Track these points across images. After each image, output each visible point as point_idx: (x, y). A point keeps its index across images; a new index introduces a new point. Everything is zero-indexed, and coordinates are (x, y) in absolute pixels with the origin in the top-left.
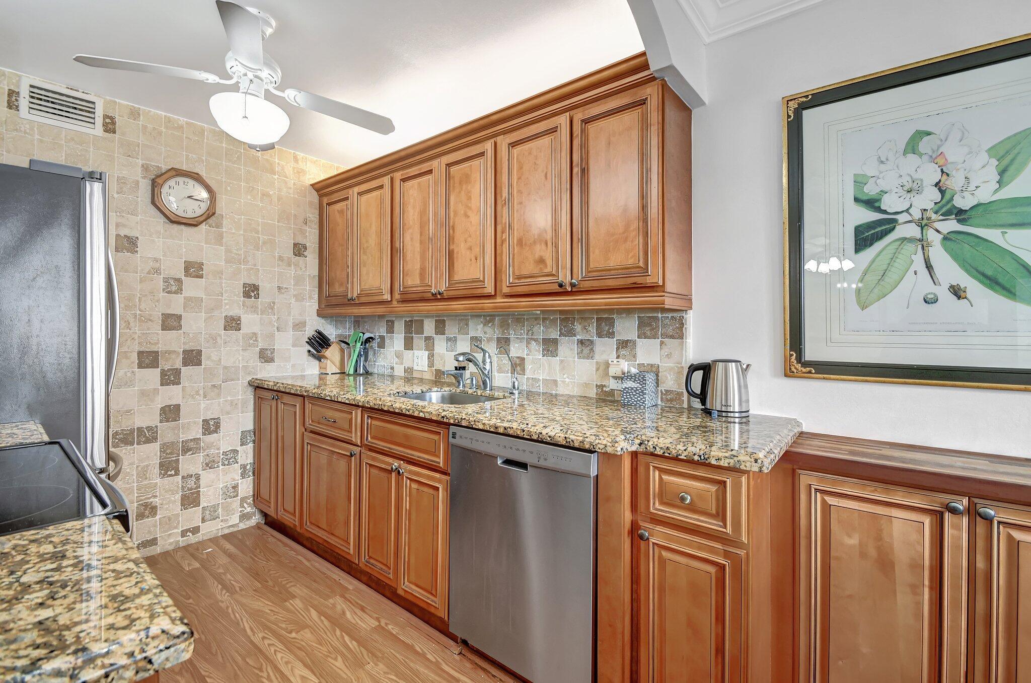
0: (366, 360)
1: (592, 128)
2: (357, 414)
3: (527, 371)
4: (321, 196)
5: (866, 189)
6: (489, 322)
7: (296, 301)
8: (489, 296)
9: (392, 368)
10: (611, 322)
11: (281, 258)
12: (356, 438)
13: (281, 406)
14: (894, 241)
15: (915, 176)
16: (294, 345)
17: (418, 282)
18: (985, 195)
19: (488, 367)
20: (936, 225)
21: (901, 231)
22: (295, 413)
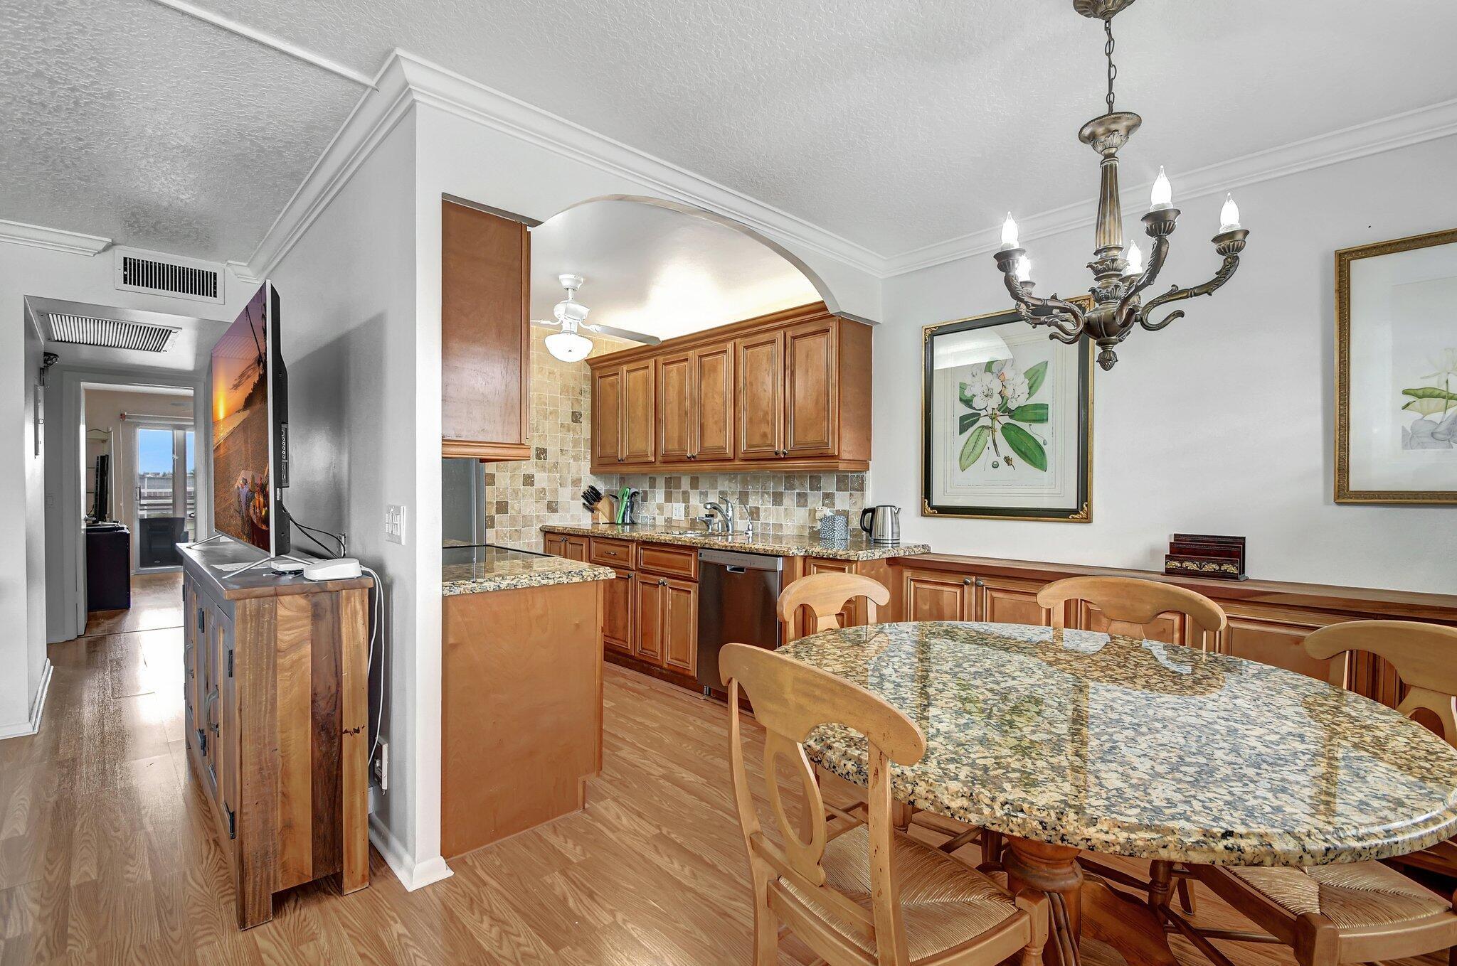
0: (632, 512)
1: (799, 343)
2: (633, 547)
3: (761, 518)
4: (593, 369)
5: (965, 394)
6: (733, 479)
7: (574, 461)
8: (729, 460)
9: (654, 519)
10: (819, 479)
11: (562, 425)
12: (632, 565)
13: (569, 546)
14: (979, 428)
15: (989, 387)
16: (573, 499)
17: (676, 447)
18: (1022, 401)
19: (730, 514)
20: (999, 418)
21: (984, 421)
22: (582, 551)
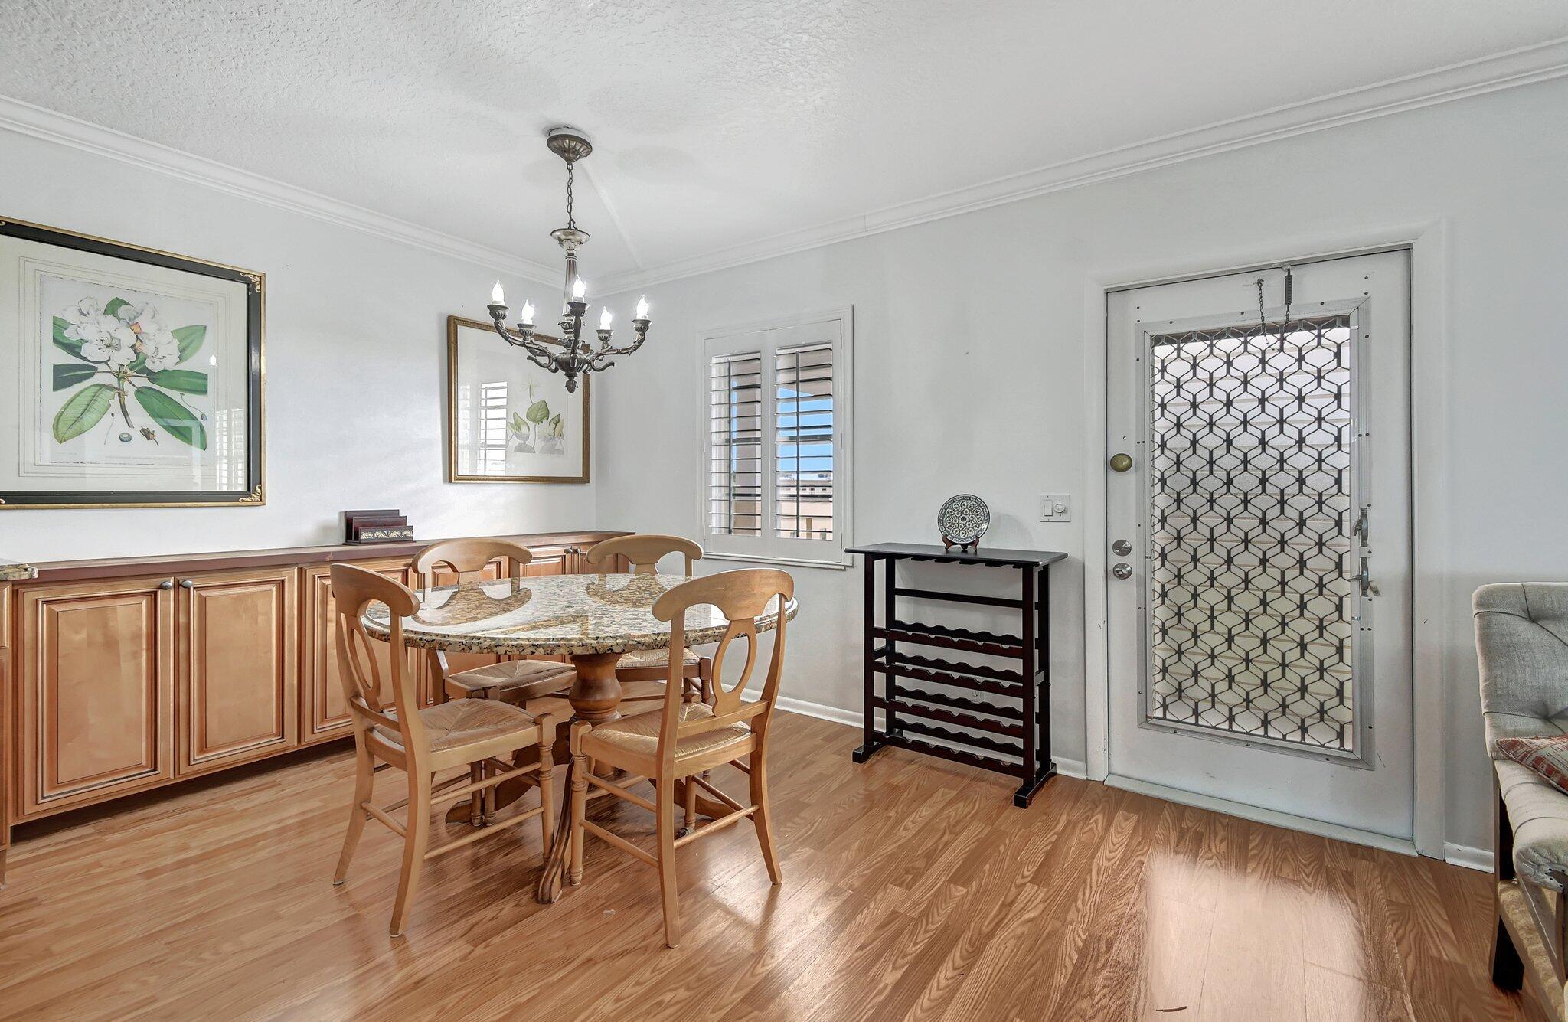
5: (66, 333)
14: (94, 386)
15: (114, 335)
18: (170, 364)
20: (131, 379)
21: (98, 379)
